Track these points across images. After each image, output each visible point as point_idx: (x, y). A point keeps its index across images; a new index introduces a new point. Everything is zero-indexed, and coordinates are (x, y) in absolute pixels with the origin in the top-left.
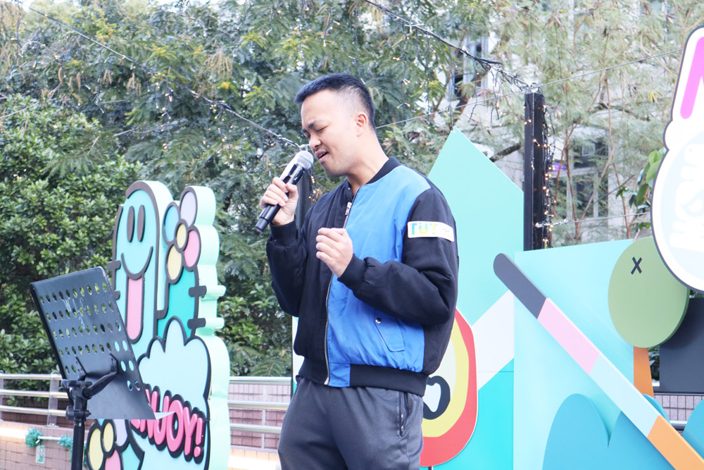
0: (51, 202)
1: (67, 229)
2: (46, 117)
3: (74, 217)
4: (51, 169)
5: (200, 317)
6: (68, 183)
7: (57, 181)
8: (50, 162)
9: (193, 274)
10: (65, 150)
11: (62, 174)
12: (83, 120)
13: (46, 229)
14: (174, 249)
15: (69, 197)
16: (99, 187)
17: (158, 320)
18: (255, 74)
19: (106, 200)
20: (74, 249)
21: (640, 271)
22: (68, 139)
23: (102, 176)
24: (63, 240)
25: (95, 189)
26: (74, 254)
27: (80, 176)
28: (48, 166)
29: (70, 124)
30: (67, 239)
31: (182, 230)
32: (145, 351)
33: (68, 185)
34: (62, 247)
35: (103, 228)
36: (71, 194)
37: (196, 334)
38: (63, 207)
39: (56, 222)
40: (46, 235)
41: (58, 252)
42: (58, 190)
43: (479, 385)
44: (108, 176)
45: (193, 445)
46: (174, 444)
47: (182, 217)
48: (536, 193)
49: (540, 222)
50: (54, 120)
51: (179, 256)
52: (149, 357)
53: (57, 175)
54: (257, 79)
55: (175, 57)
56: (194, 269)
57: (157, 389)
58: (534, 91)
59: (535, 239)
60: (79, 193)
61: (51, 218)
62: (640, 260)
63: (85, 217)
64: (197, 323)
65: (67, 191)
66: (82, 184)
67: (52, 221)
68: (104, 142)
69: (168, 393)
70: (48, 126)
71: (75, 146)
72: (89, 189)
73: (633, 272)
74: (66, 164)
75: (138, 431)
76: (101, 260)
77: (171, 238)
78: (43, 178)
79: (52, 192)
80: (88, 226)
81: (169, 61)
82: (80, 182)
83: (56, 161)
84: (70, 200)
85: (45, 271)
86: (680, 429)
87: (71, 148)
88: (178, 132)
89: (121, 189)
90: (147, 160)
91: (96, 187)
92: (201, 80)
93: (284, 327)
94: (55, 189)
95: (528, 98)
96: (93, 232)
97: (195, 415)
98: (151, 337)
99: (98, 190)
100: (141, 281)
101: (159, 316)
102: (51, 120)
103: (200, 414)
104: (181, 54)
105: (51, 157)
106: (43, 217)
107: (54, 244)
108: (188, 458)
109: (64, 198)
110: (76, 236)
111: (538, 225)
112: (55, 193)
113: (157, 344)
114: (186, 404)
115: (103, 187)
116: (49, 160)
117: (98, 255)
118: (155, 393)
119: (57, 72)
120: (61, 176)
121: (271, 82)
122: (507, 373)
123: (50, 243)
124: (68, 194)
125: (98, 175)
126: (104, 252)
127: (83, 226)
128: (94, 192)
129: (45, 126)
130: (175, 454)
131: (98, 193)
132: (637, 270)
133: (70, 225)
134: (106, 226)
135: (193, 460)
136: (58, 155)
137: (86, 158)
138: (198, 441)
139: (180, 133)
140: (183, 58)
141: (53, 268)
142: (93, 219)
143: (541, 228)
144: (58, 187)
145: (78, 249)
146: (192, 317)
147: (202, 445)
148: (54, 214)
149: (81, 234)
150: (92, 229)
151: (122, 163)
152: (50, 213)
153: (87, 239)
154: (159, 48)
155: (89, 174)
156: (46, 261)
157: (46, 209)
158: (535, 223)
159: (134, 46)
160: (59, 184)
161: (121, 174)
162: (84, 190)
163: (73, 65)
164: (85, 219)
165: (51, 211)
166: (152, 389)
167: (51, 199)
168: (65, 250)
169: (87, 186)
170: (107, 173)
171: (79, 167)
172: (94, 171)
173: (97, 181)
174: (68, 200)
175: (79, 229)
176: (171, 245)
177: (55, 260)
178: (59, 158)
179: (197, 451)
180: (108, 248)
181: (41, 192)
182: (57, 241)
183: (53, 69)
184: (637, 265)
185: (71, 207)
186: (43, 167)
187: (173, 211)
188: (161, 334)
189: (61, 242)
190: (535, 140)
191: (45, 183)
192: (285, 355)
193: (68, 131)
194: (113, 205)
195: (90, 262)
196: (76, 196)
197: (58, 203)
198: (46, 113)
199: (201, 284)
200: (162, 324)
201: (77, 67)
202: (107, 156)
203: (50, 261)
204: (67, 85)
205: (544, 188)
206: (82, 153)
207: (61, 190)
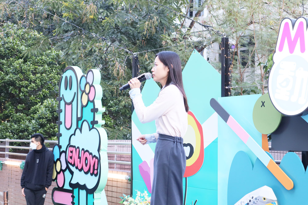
0: (25, 68)
1: (32, 79)
2: (21, 32)
3: (34, 74)
4: (24, 54)
5: (96, 120)
6: (32, 60)
7: (27, 59)
8: (24, 51)
9: (92, 103)
10: (29, 46)
11: (29, 56)
12: (36, 33)
13: (23, 79)
14: (84, 93)
15: (32, 66)
16: (45, 62)
17: (78, 121)
18: (106, 11)
19: (47, 67)
20: (35, 87)
21: (264, 106)
22: (30, 41)
23: (45, 57)
24: (30, 84)
25: (43, 63)
26: (35, 89)
27: (36, 57)
28: (23, 53)
29: (31, 35)
30: (32, 83)
31: (88, 86)
32: (73, 133)
33: (31, 61)
34: (30, 86)
35: (47, 78)
36: (33, 64)
37: (94, 127)
38: (30, 70)
39: (27, 76)
40: (23, 82)
41: (28, 89)
42: (28, 63)
43: (205, 147)
44: (48, 57)
45: (94, 169)
46: (86, 169)
47: (88, 81)
48: (226, 75)
49: (227, 86)
50: (24, 33)
51: (87, 96)
52: (75, 135)
53: (27, 57)
54: (107, 13)
55: (72, 6)
56: (93, 102)
57: (78, 148)
58: (225, 37)
59: (226, 93)
60: (36, 64)
61: (25, 75)
62: (264, 102)
63: (39, 74)
64: (94, 122)
65: (31, 63)
66: (37, 60)
67: (25, 76)
68: (45, 42)
69: (83, 149)
70: (22, 36)
71: (33, 44)
72: (40, 62)
73: (261, 107)
74: (31, 52)
75: (71, 164)
76: (46, 92)
77: (83, 89)
78: (21, 58)
79: (25, 64)
80: (40, 78)
81: (70, 8)
82: (37, 59)
83: (26, 51)
84: (33, 67)
85: (23, 97)
86: (278, 163)
87: (32, 45)
88: (75, 37)
89: (54, 62)
90: (63, 49)
91: (43, 62)
92: (84, 15)
93: (121, 118)
94: (26, 63)
95: (223, 39)
96: (42, 80)
97: (94, 158)
98: (76, 128)
99: (44, 63)
100: (71, 105)
101: (78, 119)
102: (23, 34)
103: (96, 158)
104: (75, 5)
105: (24, 49)
106: (22, 75)
107: (26, 85)
108: (92, 175)
109: (30, 66)
110: (36, 82)
111: (227, 87)
112: (27, 65)
113: (78, 130)
114: (91, 154)
115: (46, 61)
116: (23, 51)
117: (45, 89)
118: (78, 149)
119: (24, 13)
120: (29, 57)
121: (113, 15)
122: (215, 142)
123: (25, 85)
124: (32, 65)
125: (44, 57)
126: (47, 88)
127: (38, 78)
128: (42, 64)
129: (21, 36)
130: (86, 173)
131: (44, 64)
132: (263, 106)
133: (33, 77)
134: (48, 78)
135: (94, 175)
136: (27, 48)
137: (39, 49)
138: (96, 168)
139: (76, 38)
140: (76, 7)
141: (26, 95)
142: (42, 75)
143: (228, 89)
144: (28, 62)
145: (37, 87)
146: (92, 120)
147: (97, 169)
148: (26, 73)
149: (38, 81)
150: (42, 79)
151: (53, 51)
152: (25, 73)
153: (40, 83)
154: (66, 3)
155: (40, 56)
156: (24, 92)
157: (23, 71)
158: (225, 87)
159: (55, 2)
160: (28, 61)
161: (53, 56)
162: (38, 63)
163: (30, 10)
164: (39, 75)
165: (25, 72)
166: (76, 147)
167: (25, 67)
168: (31, 88)
169: (39, 61)
170: (48, 55)
171: (36, 53)
172: (42, 55)
173: (43, 59)
174: (32, 67)
175: (37, 79)
176: (83, 92)
177: (27, 92)
178: (28, 50)
179: (95, 172)
180: (49, 86)
181: (20, 64)
182: (28, 84)
183: (22, 12)
184: (263, 103)
185: (33, 70)
186: (21, 54)
187: (84, 79)
188: (80, 126)
189: (29, 84)
190: (225, 56)
191: (22, 60)
192: (122, 129)
193: (30, 38)
194: (50, 69)
195: (41, 92)
196: (35, 65)
197: (28, 69)
198: (21, 31)
199: (96, 107)
200: (80, 123)
201: (32, 11)
202: (47, 48)
203: (25, 92)
204: (28, 18)
205: (229, 73)
206: (37, 47)
207: (29, 63)
